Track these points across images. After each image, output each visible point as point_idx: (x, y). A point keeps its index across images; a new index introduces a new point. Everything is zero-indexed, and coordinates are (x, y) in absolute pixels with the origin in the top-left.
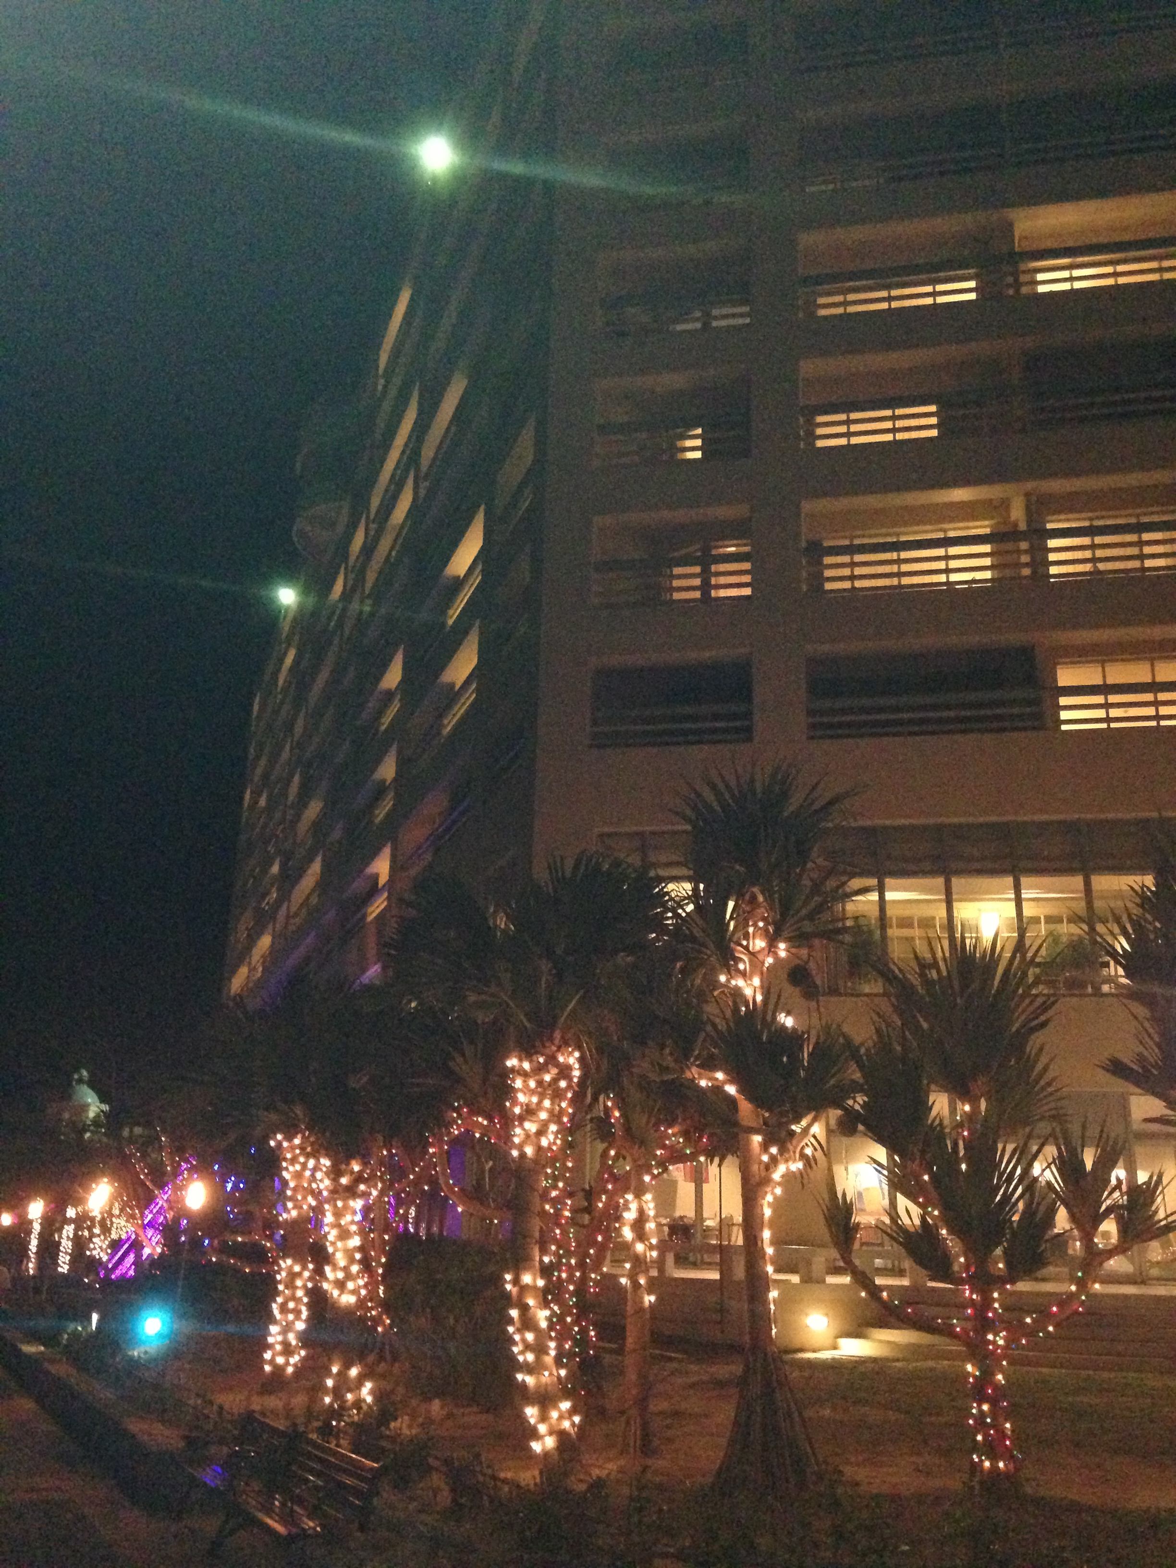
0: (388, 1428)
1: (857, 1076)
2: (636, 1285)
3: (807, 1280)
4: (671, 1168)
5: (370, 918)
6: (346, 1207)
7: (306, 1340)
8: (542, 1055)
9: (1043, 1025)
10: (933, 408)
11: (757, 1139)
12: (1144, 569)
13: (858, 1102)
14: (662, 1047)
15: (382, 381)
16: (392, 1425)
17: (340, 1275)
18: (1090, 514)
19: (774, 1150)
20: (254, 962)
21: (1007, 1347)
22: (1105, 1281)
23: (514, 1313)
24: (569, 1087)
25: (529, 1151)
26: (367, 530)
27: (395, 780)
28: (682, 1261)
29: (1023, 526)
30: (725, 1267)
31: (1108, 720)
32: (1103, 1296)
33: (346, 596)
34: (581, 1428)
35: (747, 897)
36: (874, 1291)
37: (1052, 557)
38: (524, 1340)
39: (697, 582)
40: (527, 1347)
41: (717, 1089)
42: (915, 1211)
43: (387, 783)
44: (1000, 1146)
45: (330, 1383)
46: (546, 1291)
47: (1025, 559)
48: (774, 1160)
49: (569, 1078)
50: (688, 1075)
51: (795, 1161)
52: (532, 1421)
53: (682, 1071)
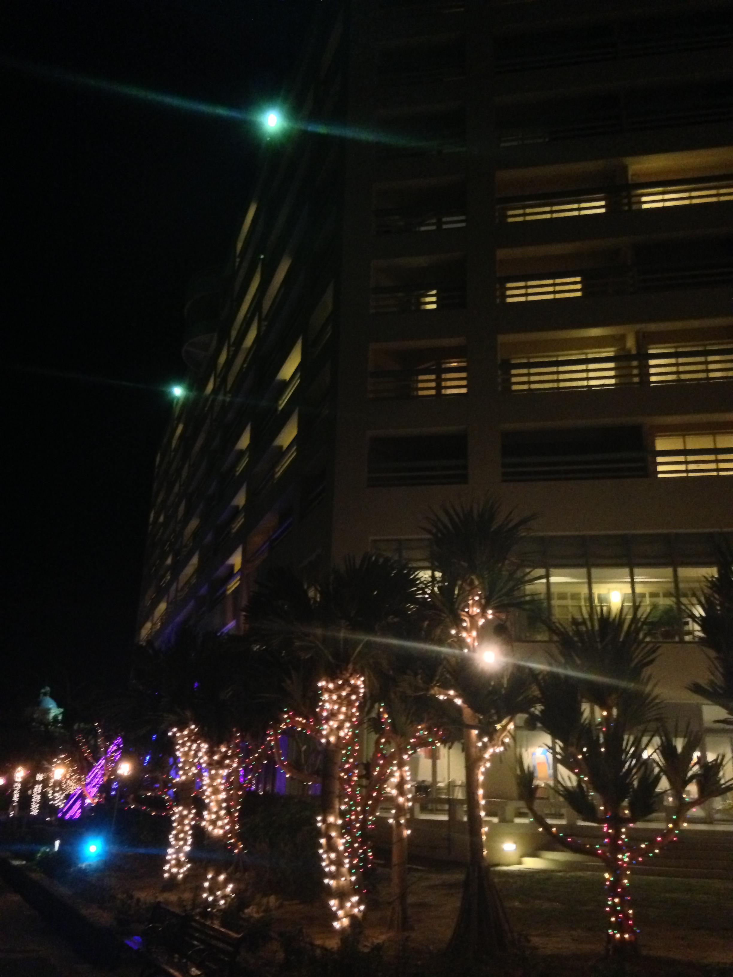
0: (244, 913)
1: (537, 693)
2: (398, 824)
3: (503, 820)
4: (419, 750)
5: (229, 592)
6: (217, 774)
7: (190, 857)
8: (341, 679)
9: (651, 662)
10: (578, 279)
11: (475, 732)
12: (708, 379)
13: (538, 709)
14: (416, 674)
15: (238, 260)
16: (246, 911)
17: (214, 816)
18: (675, 345)
19: (486, 739)
20: (155, 619)
21: (629, 863)
22: (690, 821)
23: (323, 841)
24: (357, 700)
25: (332, 739)
26: (228, 351)
27: (244, 506)
28: (424, 809)
29: (634, 352)
30: (451, 813)
31: (687, 471)
32: (690, 831)
33: (215, 391)
34: (365, 913)
35: (468, 581)
36: (548, 828)
37: (652, 370)
38: (329, 858)
39: (433, 384)
40: (331, 862)
41: (450, 701)
42: (574, 778)
43: (241, 507)
44: (626, 737)
45: (206, 884)
46: (343, 826)
47: (635, 372)
48: (485, 747)
49: (357, 693)
50: (432, 692)
51: (498, 746)
52: (334, 909)
53: (428, 689)
